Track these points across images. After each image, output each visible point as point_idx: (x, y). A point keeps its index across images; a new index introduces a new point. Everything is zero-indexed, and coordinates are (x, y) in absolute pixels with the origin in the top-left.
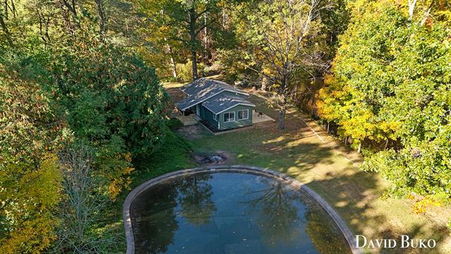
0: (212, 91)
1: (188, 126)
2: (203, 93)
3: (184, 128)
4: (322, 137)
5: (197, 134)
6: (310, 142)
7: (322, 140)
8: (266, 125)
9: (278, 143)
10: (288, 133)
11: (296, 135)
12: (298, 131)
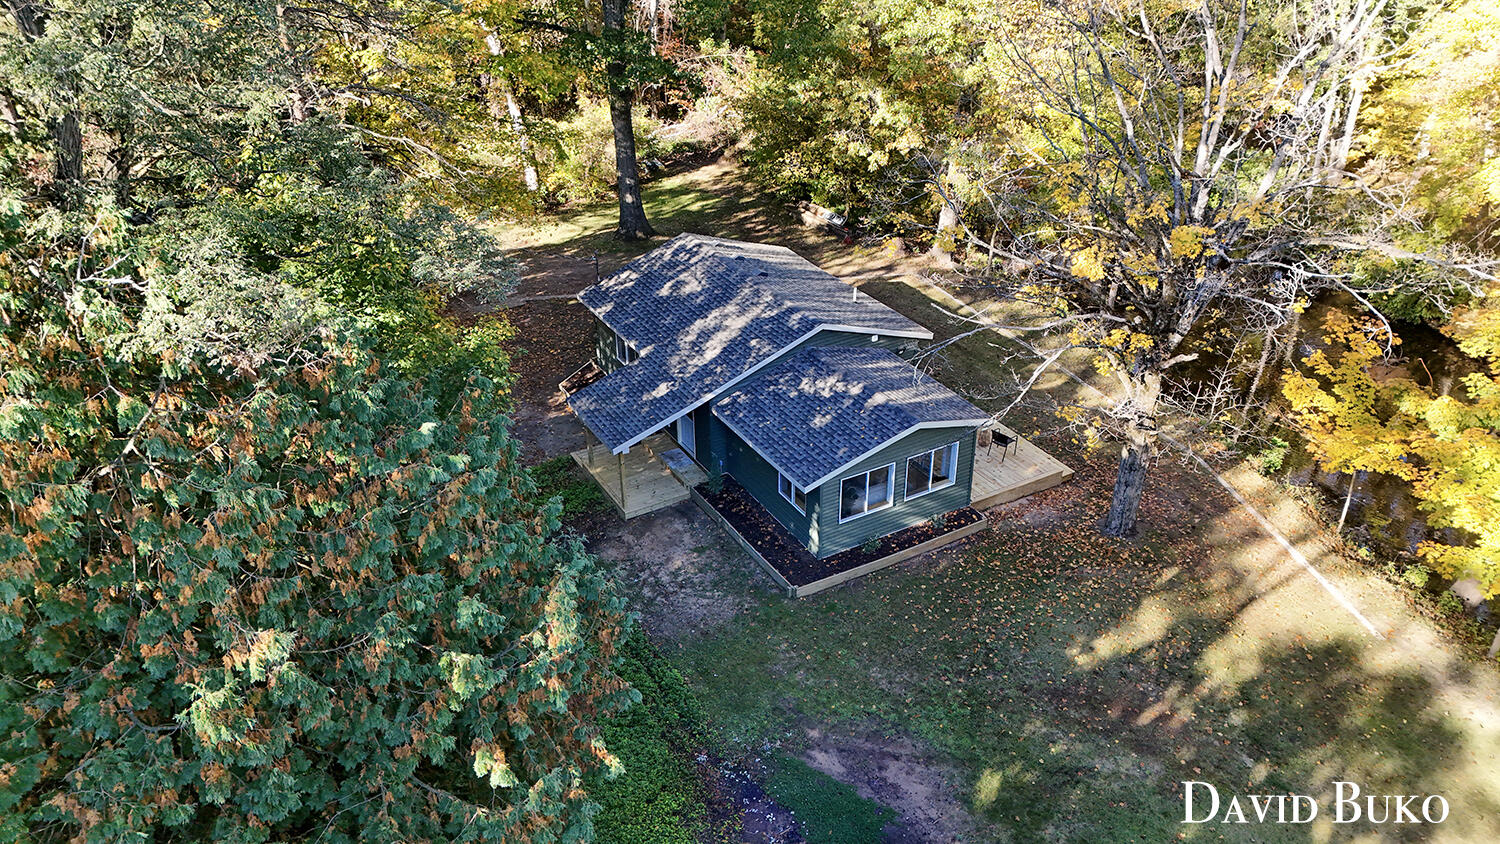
0: (754, 329)
1: (647, 521)
2: (706, 335)
3: (629, 538)
4: (1341, 584)
5: (702, 583)
6: (1305, 632)
7: (1357, 615)
8: (1035, 502)
9: (1152, 654)
10: (1168, 565)
11: (1209, 574)
12: (1211, 547)
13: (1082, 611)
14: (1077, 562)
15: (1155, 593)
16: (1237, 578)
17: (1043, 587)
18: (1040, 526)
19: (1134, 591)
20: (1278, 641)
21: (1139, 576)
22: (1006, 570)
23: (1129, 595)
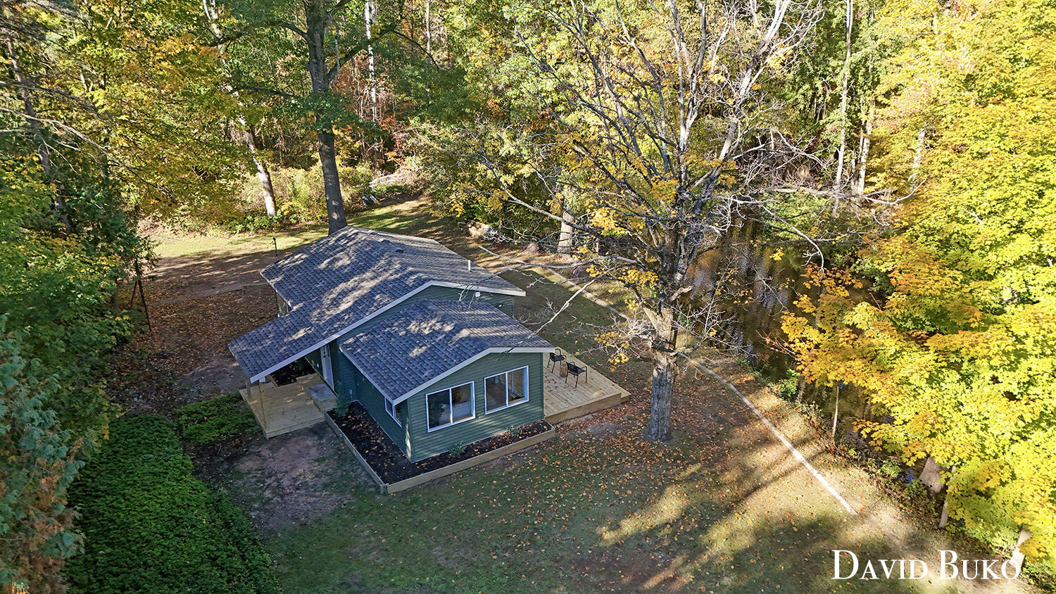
0: (382, 287)
3: (265, 452)
4: (827, 474)
5: (315, 485)
6: (794, 510)
7: (839, 498)
8: (597, 417)
9: (667, 530)
10: (694, 462)
11: (725, 469)
12: (729, 448)
13: (616, 496)
14: (621, 460)
15: (677, 482)
16: (748, 472)
17: (589, 479)
18: (597, 434)
19: (661, 480)
20: (771, 518)
21: (667, 470)
22: (564, 468)
23: (656, 484)
